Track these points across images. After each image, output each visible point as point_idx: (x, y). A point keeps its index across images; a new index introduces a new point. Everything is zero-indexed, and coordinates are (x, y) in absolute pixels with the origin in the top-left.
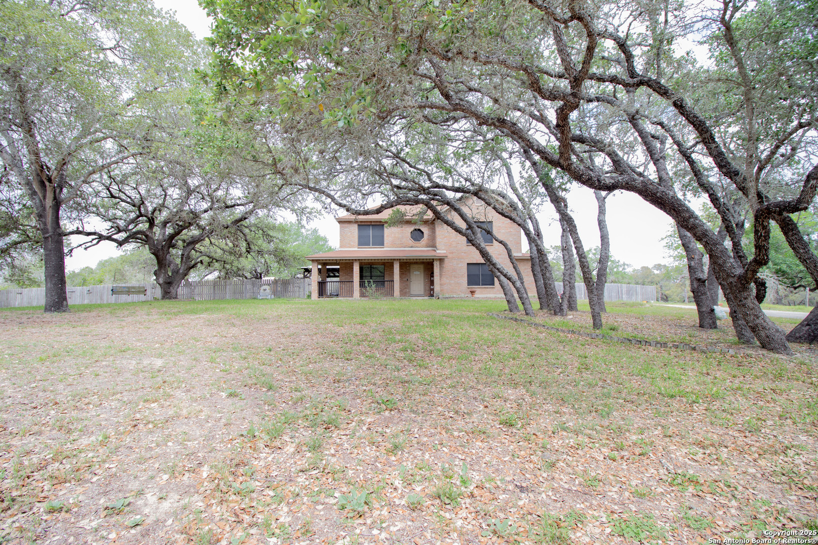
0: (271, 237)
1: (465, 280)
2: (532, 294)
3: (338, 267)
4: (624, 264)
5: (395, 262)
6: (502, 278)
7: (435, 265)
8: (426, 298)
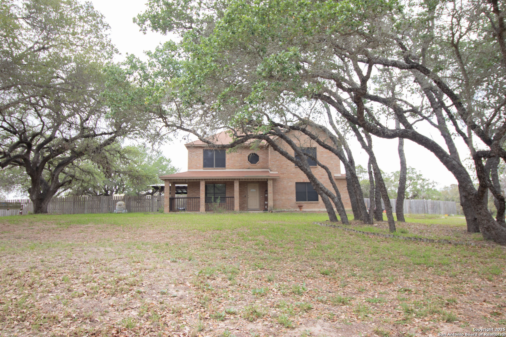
0: (127, 159)
1: (294, 197)
2: (348, 208)
3: (187, 185)
4: (433, 182)
5: (235, 181)
6: (324, 195)
7: (269, 184)
8: (262, 211)
